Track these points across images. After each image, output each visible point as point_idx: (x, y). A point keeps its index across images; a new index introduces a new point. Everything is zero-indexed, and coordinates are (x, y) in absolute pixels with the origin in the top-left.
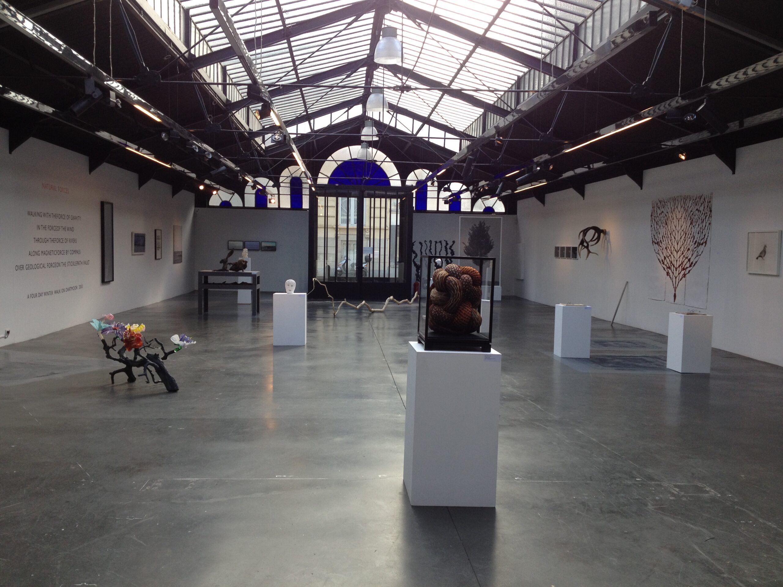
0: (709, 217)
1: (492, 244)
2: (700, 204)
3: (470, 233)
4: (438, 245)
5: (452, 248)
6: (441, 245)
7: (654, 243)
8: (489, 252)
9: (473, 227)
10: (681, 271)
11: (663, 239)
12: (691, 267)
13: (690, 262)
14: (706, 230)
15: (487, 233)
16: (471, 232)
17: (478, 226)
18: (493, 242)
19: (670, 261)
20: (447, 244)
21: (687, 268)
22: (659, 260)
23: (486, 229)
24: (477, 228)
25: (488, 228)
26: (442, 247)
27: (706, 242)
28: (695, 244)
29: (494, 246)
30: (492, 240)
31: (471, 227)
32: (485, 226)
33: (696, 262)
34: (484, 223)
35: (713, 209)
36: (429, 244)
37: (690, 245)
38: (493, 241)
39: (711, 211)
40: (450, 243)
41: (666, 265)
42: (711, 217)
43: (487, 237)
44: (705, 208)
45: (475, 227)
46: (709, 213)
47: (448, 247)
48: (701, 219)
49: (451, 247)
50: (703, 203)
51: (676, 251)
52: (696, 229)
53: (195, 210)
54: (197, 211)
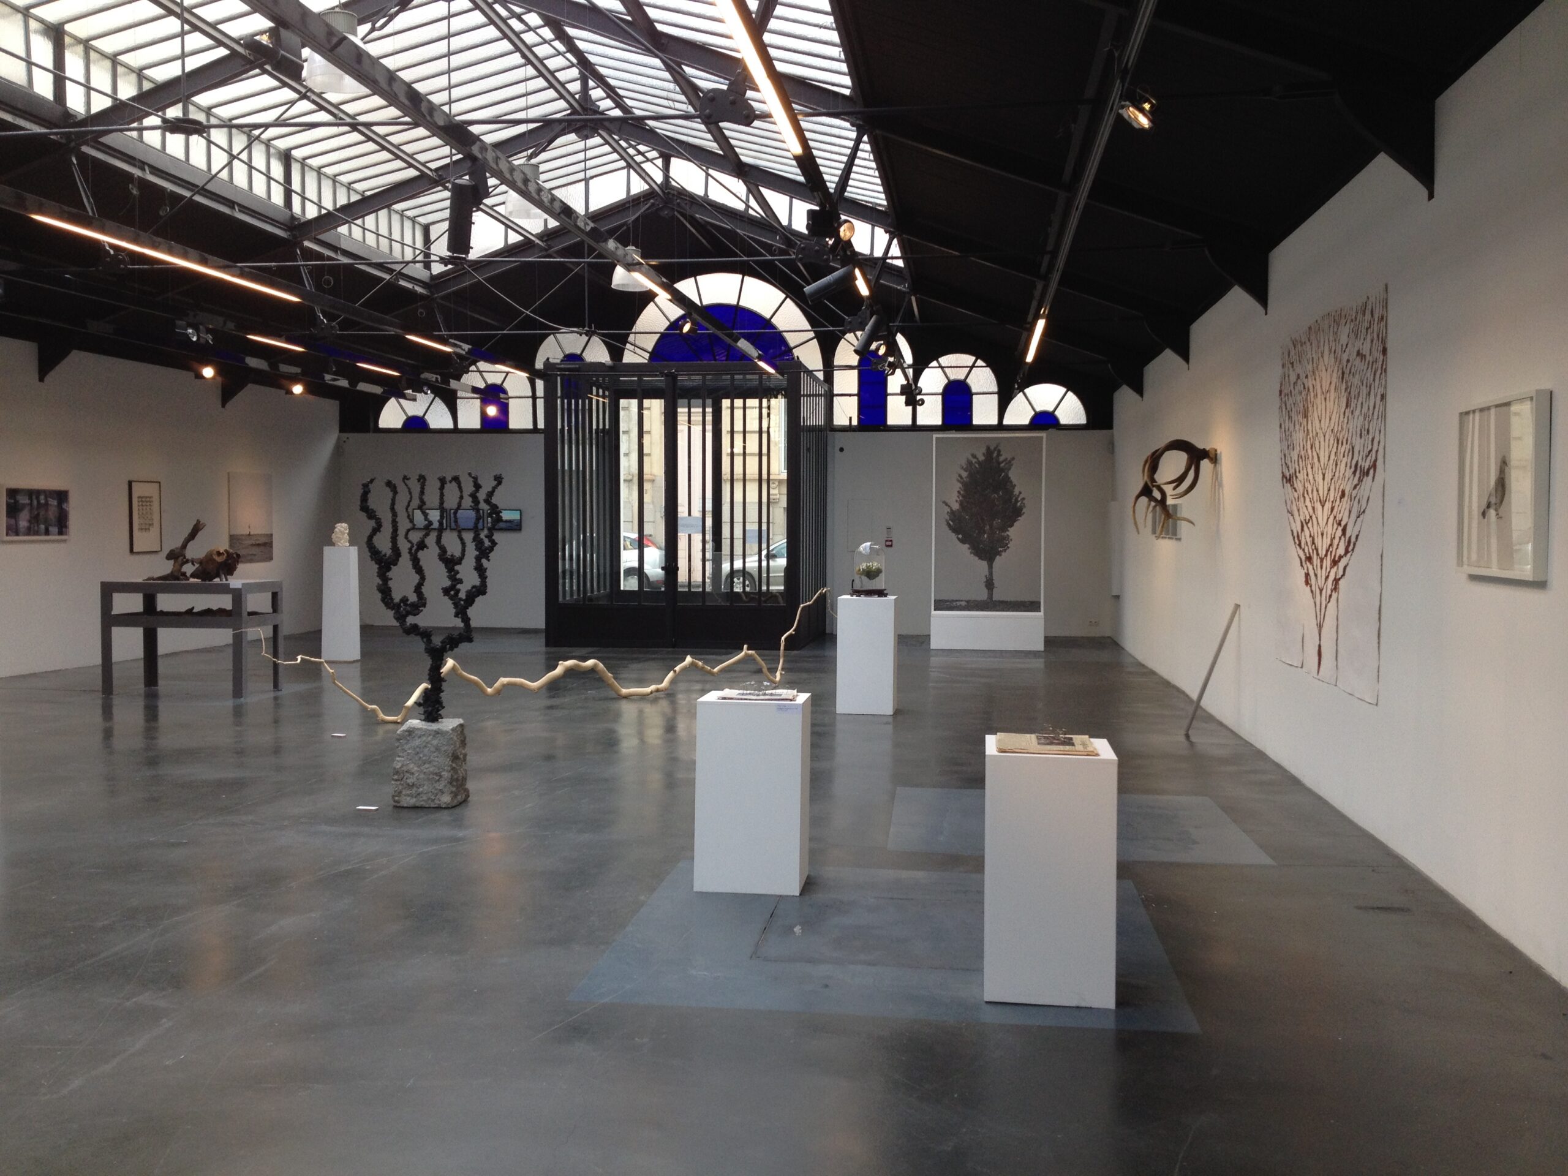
0: (1381, 374)
1: (1019, 504)
2: (1364, 331)
3: (960, 476)
4: (451, 490)
5: (494, 500)
6: (460, 488)
7: (1285, 480)
8: (1011, 526)
9: (970, 463)
10: (1331, 568)
11: (1299, 465)
12: (1349, 555)
13: (1345, 537)
14: (1375, 423)
15: (1007, 476)
16: (965, 474)
17: (981, 458)
18: (1024, 499)
19: (1310, 536)
20: (477, 487)
21: (1341, 557)
22: (1292, 531)
23: (1002, 465)
24: (979, 463)
25: (1009, 463)
26: (461, 497)
27: (1374, 466)
28: (1354, 473)
29: (1024, 510)
30: (1020, 493)
31: (964, 462)
32: (1001, 459)
33: (1357, 536)
34: (999, 451)
35: (1389, 346)
36: (416, 488)
37: (1346, 479)
38: (1021, 496)
39: (1384, 351)
40: (487, 485)
41: (1304, 550)
42: (1385, 371)
43: (1005, 485)
44: (1375, 342)
45: (974, 460)
46: (1382, 357)
47: (482, 495)
48: (1367, 386)
49: (490, 494)
50: (1370, 327)
51: (1320, 501)
52: (1357, 422)
53: (339, 438)
54: (345, 442)
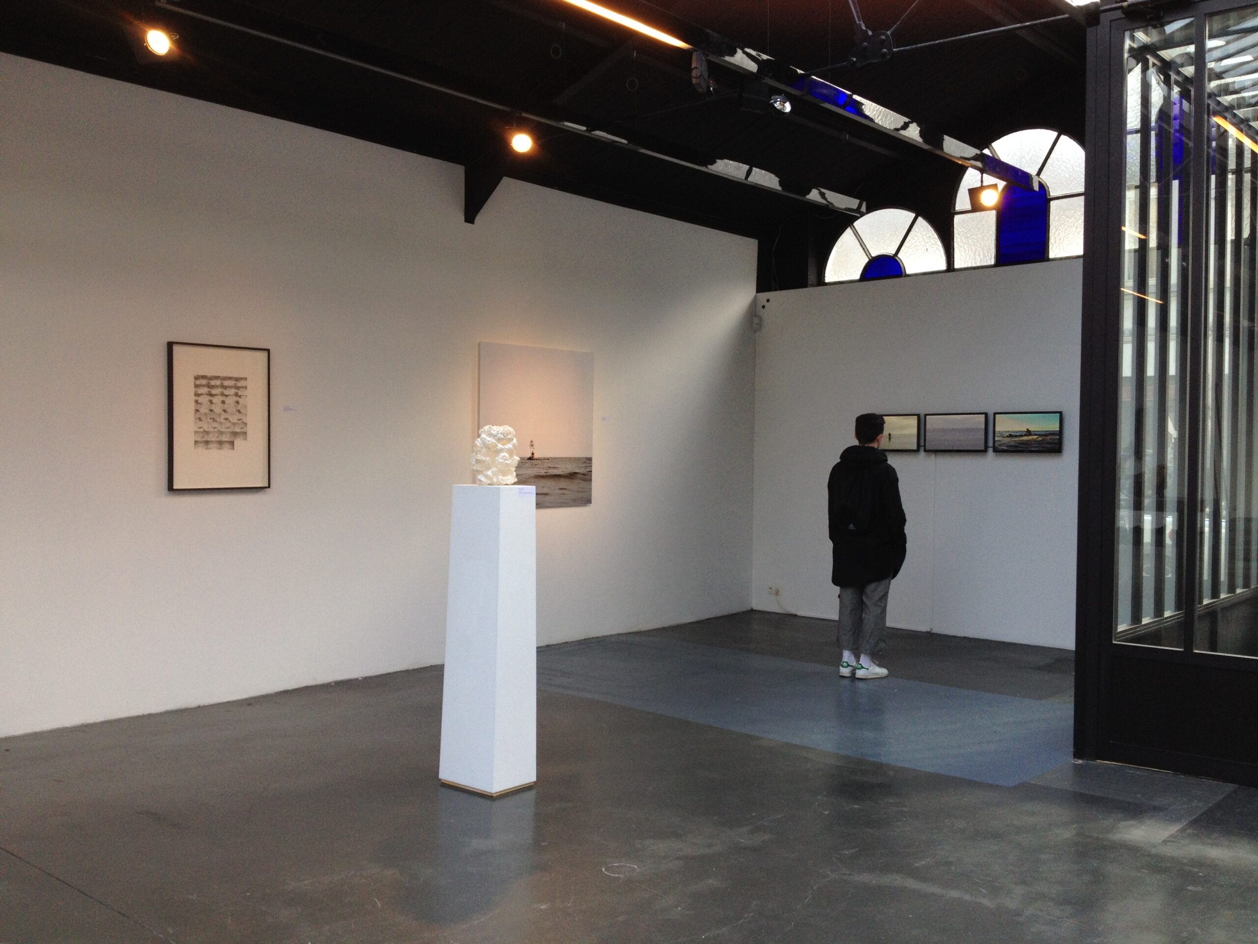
53: (754, 302)
54: (764, 307)
